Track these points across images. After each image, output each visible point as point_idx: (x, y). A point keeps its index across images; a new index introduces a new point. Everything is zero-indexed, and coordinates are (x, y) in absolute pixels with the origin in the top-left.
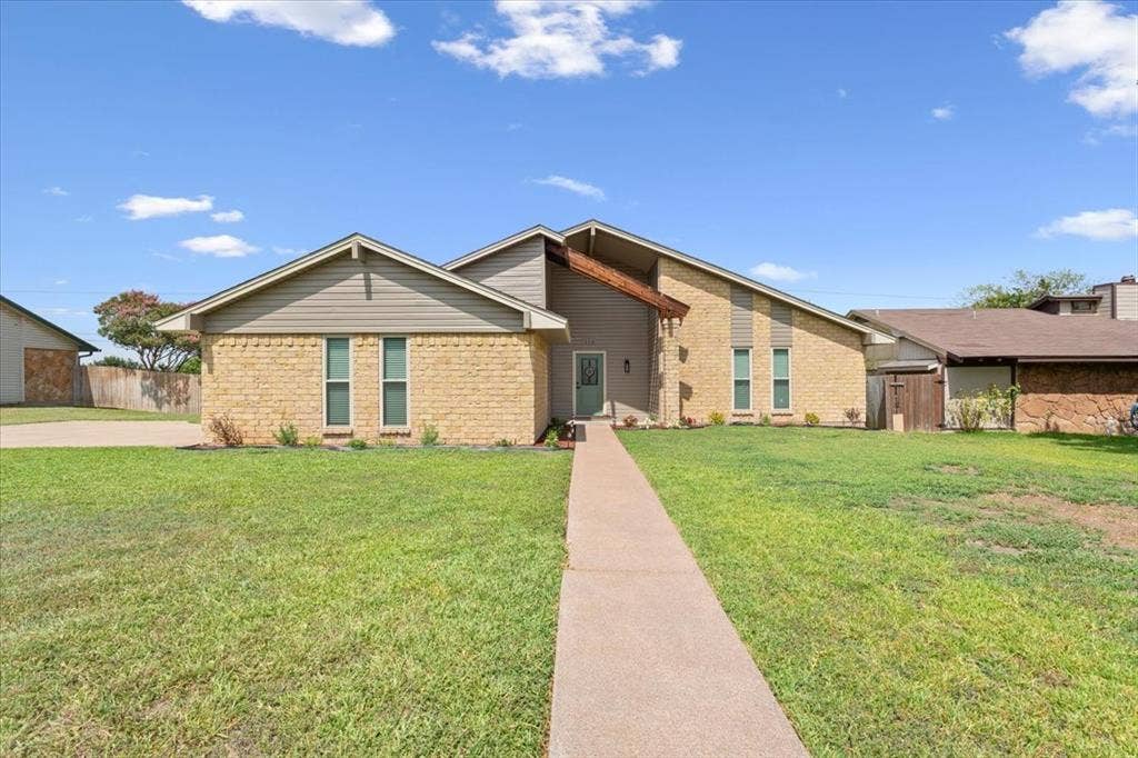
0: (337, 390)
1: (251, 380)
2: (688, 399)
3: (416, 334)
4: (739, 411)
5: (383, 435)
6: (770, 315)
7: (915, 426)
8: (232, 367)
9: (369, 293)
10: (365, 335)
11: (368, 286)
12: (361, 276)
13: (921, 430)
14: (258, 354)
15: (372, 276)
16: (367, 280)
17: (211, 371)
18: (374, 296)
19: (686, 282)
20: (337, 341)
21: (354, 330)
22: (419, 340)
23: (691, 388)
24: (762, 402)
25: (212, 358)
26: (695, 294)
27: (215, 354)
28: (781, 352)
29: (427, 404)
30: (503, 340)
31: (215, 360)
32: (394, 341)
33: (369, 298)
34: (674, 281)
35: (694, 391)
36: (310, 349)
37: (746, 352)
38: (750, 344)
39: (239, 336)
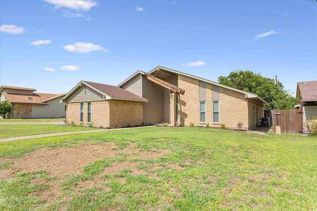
0: (82, 114)
1: (72, 112)
2: (186, 118)
3: (93, 102)
4: (201, 123)
6: (212, 90)
7: (287, 132)
8: (70, 109)
9: (85, 93)
10: (86, 102)
11: (85, 91)
12: (84, 89)
13: (290, 133)
14: (73, 107)
16: (85, 90)
17: (67, 110)
18: (86, 94)
19: (185, 81)
20: (82, 104)
21: (84, 101)
23: (187, 115)
24: (209, 119)
26: (188, 85)
27: (68, 107)
28: (216, 102)
29: (93, 117)
32: (89, 103)
33: (85, 94)
34: (182, 81)
35: (188, 116)
36: (78, 105)
37: (204, 103)
38: (205, 100)
39: (70, 103)
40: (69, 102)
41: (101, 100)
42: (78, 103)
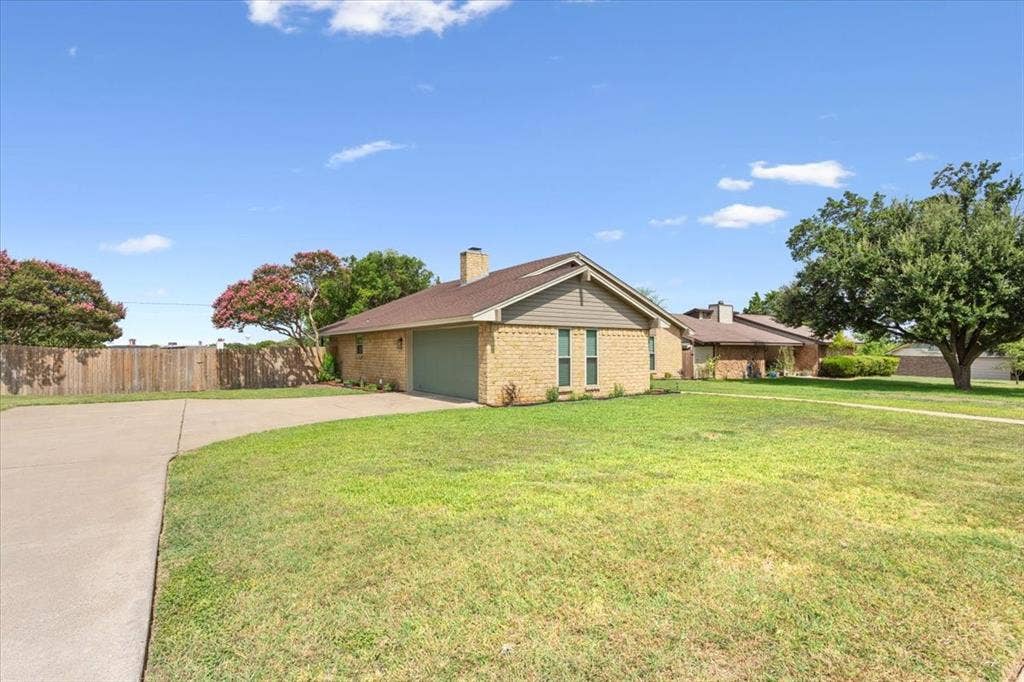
0: (565, 362)
1: (517, 357)
5: (587, 391)
8: (506, 348)
9: (582, 301)
10: (579, 328)
11: (581, 297)
12: (578, 290)
14: (522, 339)
15: (584, 291)
16: (581, 293)
17: (493, 351)
18: (584, 304)
20: (565, 331)
21: (573, 324)
22: (604, 332)
25: (493, 341)
27: (495, 338)
29: (606, 371)
30: (639, 333)
31: (496, 343)
32: (592, 332)
33: (582, 305)
36: (550, 336)
39: (511, 326)
40: (511, 322)
41: (629, 327)
42: (550, 327)
